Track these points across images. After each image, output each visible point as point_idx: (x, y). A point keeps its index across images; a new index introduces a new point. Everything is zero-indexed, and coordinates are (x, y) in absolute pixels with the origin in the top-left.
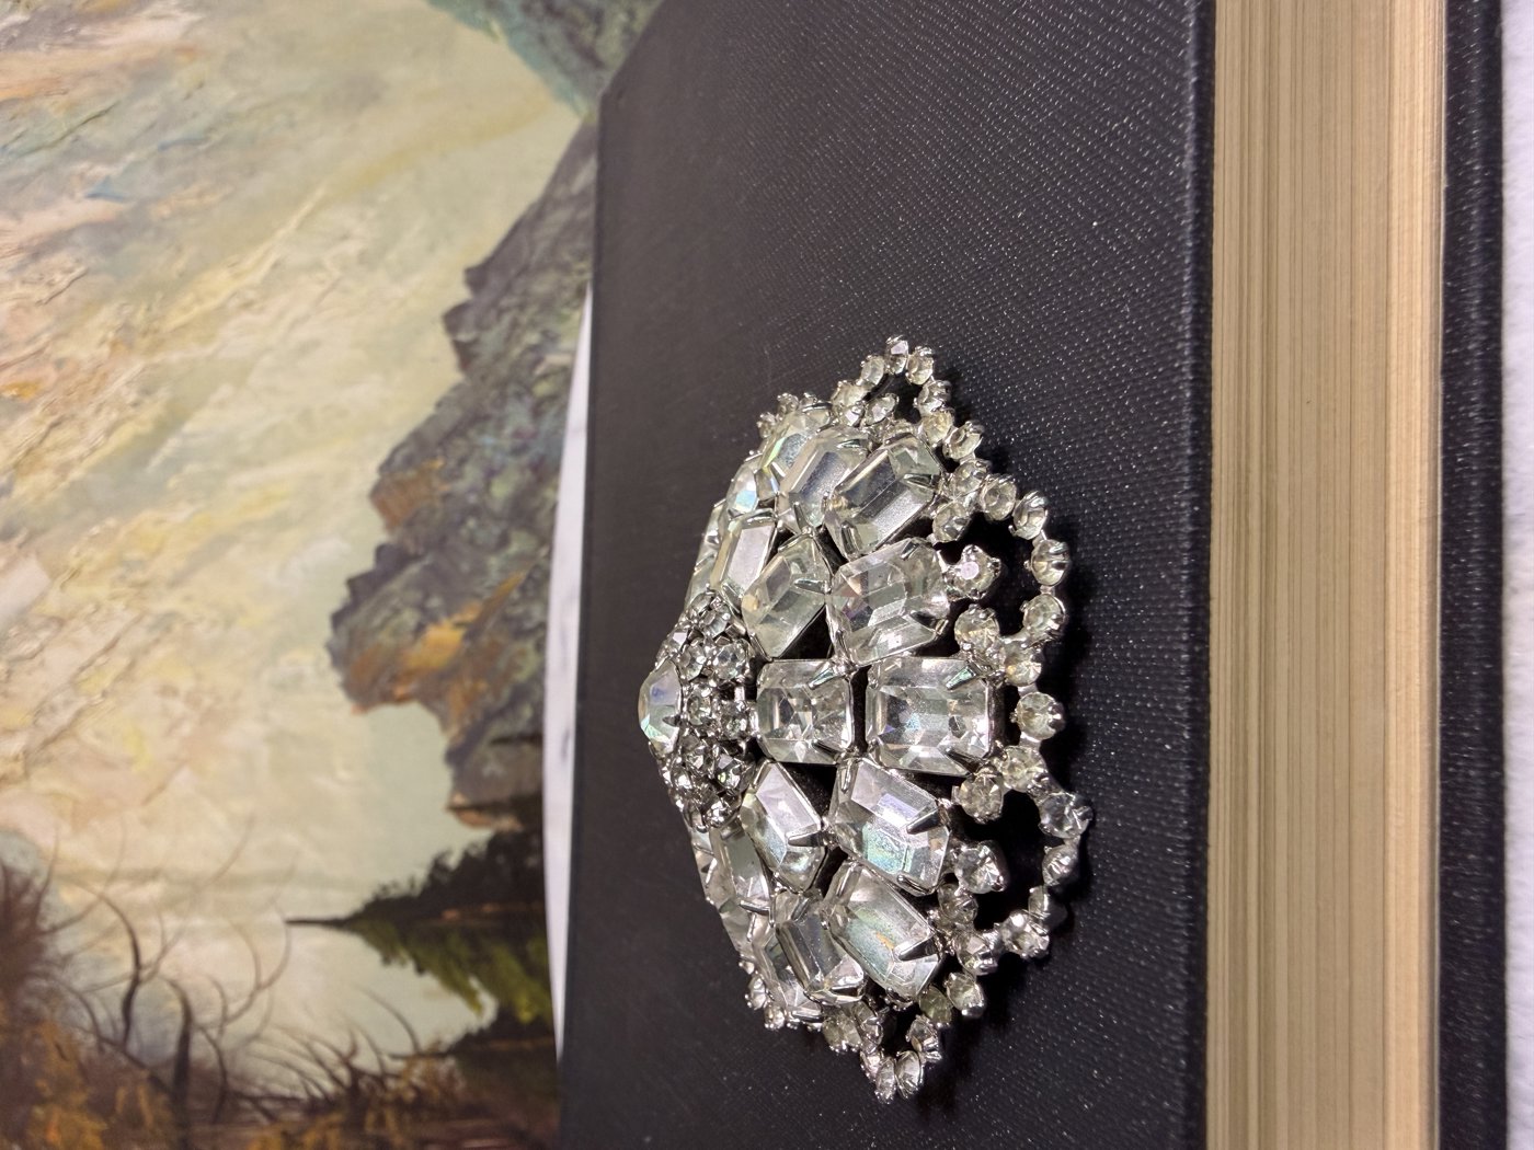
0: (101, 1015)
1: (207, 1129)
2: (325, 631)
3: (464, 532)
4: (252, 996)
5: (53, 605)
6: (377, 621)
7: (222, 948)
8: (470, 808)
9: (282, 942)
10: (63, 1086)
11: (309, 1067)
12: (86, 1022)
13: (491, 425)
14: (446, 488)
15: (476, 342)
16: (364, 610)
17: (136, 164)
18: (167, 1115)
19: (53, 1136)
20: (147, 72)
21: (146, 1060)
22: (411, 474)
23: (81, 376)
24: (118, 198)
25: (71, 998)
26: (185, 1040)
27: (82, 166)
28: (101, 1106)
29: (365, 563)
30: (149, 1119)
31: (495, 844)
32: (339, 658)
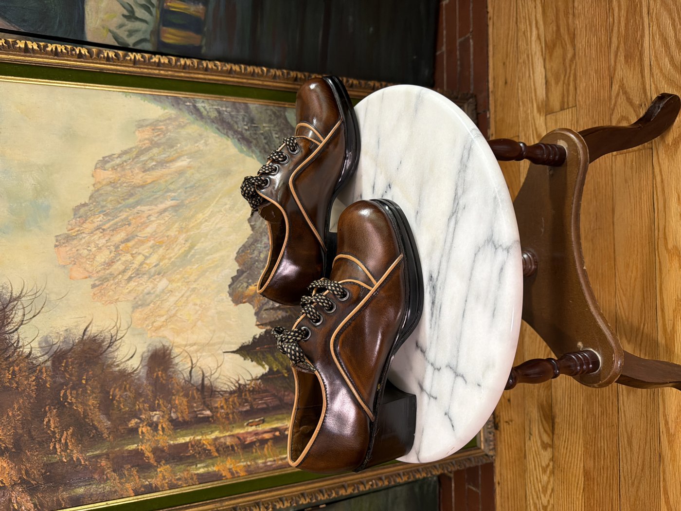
0: (185, 376)
1: (209, 399)
2: (227, 289)
3: (255, 265)
4: (217, 369)
5: (169, 288)
6: (238, 286)
7: (210, 358)
8: (260, 325)
9: (222, 357)
10: (178, 391)
11: (229, 384)
12: (182, 378)
13: (259, 242)
14: (251, 256)
15: (255, 224)
16: (235, 284)
17: (181, 192)
18: (200, 396)
19: (177, 402)
20: (181, 172)
21: (196, 385)
22: (243, 254)
23: (172, 239)
24: (177, 200)
25: (179, 372)
26: (203, 380)
27: (169, 194)
28: (186, 395)
29: (235, 274)
30: (197, 398)
31: (266, 332)
32: (231, 295)
